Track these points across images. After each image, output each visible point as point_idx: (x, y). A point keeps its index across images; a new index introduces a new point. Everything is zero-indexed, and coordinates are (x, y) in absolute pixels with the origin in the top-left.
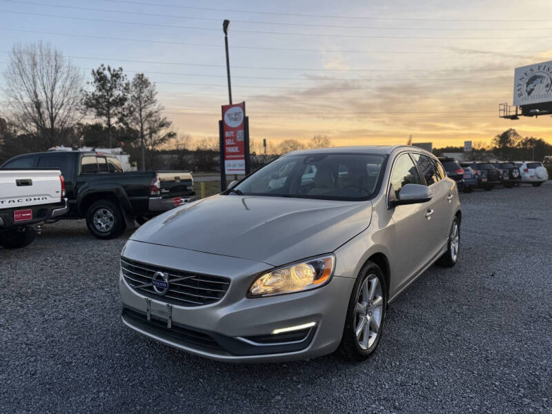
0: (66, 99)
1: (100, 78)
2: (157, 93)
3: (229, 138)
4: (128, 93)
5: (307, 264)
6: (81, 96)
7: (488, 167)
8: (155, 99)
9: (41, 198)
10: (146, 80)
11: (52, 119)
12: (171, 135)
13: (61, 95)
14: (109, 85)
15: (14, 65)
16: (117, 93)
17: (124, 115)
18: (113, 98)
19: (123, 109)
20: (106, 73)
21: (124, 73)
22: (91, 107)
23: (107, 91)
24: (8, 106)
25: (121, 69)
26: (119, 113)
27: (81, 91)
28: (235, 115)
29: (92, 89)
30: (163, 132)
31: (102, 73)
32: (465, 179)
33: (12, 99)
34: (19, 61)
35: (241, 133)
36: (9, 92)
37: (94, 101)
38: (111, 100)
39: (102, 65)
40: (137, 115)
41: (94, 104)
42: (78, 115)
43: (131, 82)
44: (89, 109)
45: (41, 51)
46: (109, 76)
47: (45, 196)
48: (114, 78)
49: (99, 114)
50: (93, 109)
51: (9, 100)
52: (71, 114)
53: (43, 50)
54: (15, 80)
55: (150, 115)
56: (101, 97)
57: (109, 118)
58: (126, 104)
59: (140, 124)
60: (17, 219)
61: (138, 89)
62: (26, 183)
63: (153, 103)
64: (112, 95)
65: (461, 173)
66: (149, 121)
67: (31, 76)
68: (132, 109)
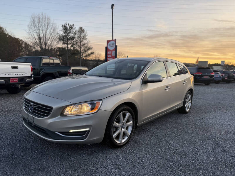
0: (51, 37)
1: (65, 28)
2: (87, 35)
3: (109, 54)
4: (76, 35)
5: (88, 103)
6: (57, 35)
7: (229, 72)
8: (86, 38)
9: (22, 74)
10: (83, 30)
11: (45, 45)
12: (92, 53)
13: (49, 35)
14: (68, 31)
15: (32, 22)
16: (71, 35)
17: (73, 44)
18: (70, 37)
19: (74, 41)
20: (68, 26)
21: (74, 26)
22: (61, 40)
23: (68, 34)
24: (28, 39)
25: (73, 25)
26: (72, 43)
27: (57, 33)
28: (112, 45)
29: (61, 33)
30: (89, 52)
31: (66, 26)
32: (215, 77)
33: (30, 36)
34: (34, 21)
35: (114, 52)
36: (29, 33)
37: (62, 38)
38: (69, 37)
39: (66, 23)
40: (79, 44)
41: (62, 39)
42: (55, 43)
43: (77, 30)
44: (60, 41)
45: (42, 17)
46: (68, 28)
47: (24, 73)
48: (70, 29)
49: (64, 43)
50: (62, 41)
51: (29, 36)
52: (53, 43)
53: (43, 16)
54: (32, 29)
55: (84, 44)
56: (65, 36)
57: (68, 45)
58: (75, 39)
59: (80, 48)
60: (11, 82)
61: (80, 33)
62: (16, 68)
63: (85, 39)
64: (69, 36)
65: (213, 75)
66: (84, 47)
67: (38, 27)
68: (77, 42)
